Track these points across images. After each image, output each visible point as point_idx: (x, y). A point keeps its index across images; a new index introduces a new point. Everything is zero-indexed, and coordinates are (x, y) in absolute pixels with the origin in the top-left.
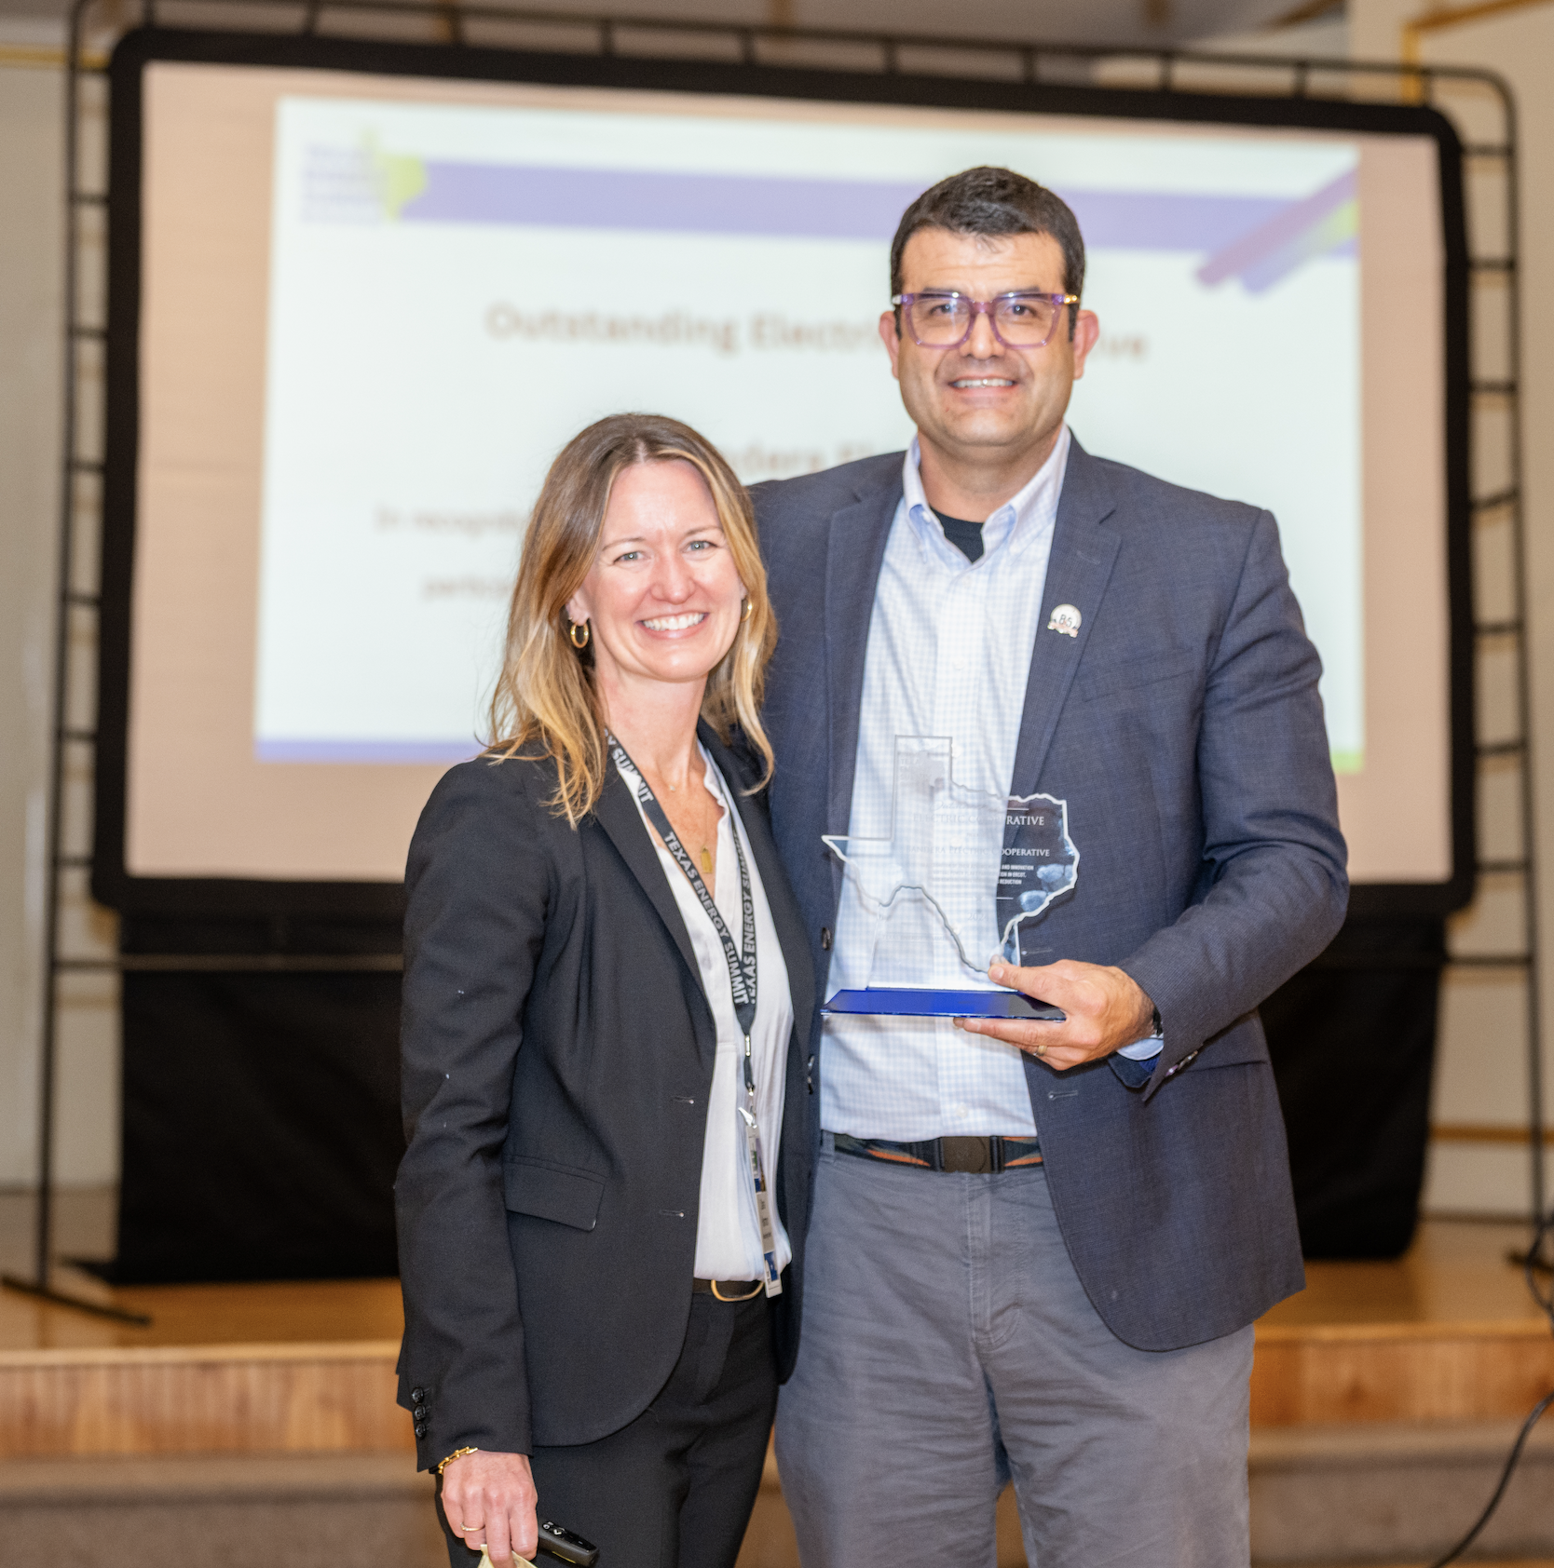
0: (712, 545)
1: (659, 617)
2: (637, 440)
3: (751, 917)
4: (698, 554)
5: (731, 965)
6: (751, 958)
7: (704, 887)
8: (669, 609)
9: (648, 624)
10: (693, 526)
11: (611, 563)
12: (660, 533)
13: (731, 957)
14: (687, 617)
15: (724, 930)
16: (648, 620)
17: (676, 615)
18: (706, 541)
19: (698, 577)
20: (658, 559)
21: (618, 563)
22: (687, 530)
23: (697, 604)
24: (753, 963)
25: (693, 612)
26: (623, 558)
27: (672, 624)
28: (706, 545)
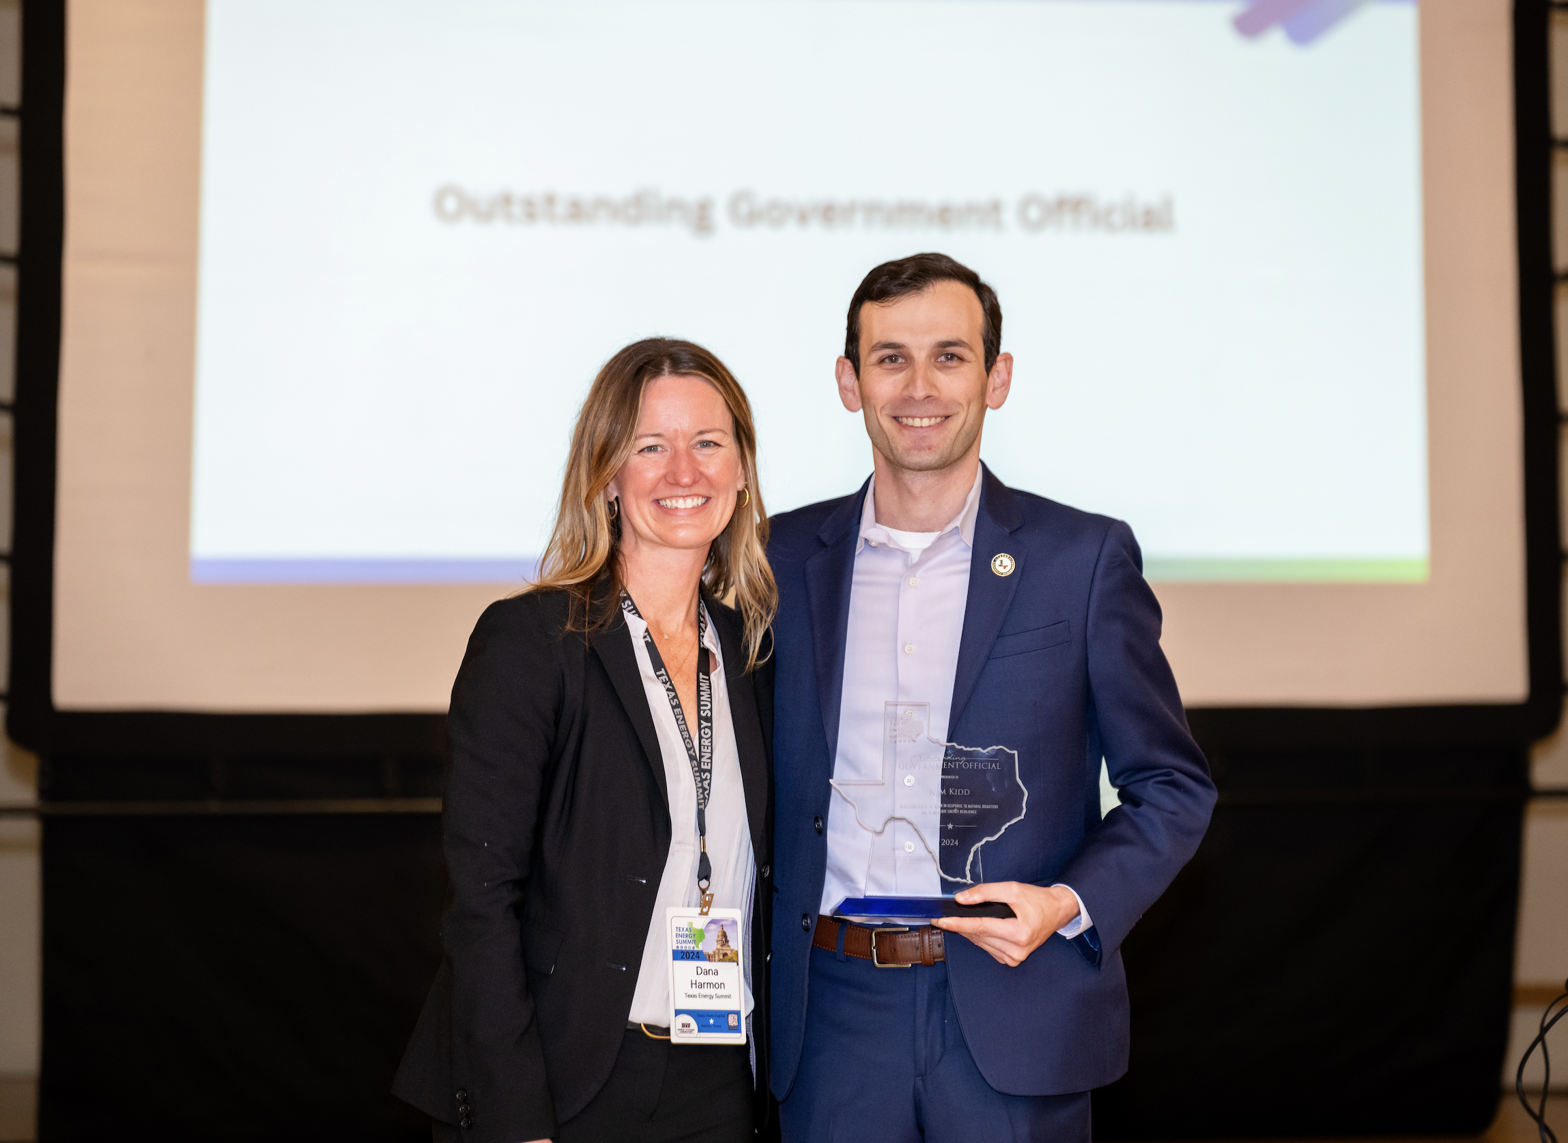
1: (671, 497)
2: (663, 359)
4: (707, 451)
7: (683, 714)
8: (680, 491)
9: (662, 503)
10: (702, 428)
11: (636, 452)
12: (676, 431)
13: (696, 772)
14: (693, 500)
15: (693, 750)
16: (661, 499)
17: (684, 497)
18: (712, 441)
19: (703, 470)
20: (673, 453)
21: (641, 453)
22: (697, 430)
23: (701, 489)
24: (709, 778)
25: (697, 495)
26: (646, 450)
27: (680, 504)
28: (712, 444)
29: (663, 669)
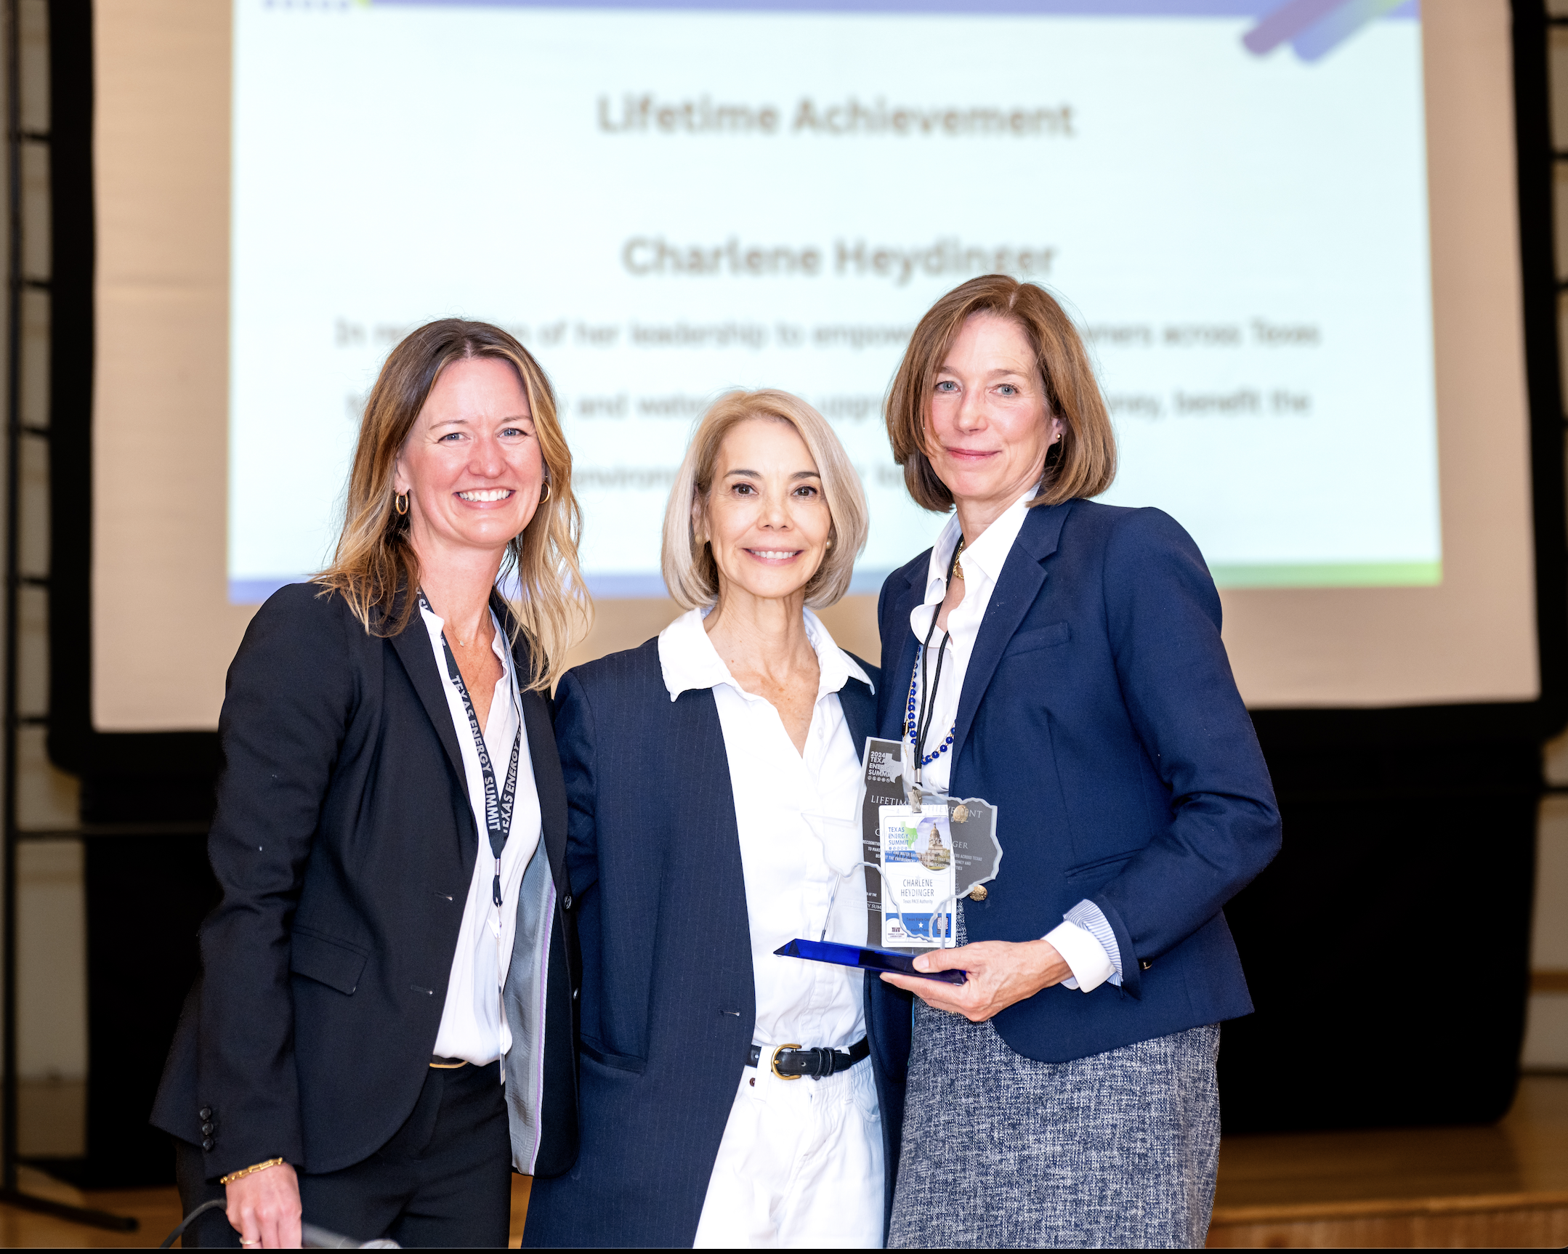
0: (523, 433)
1: (473, 490)
2: (465, 339)
4: (510, 439)
5: (488, 796)
6: (510, 797)
7: (478, 726)
8: (481, 483)
9: (464, 496)
10: (509, 415)
11: (436, 441)
12: (480, 418)
13: (489, 789)
14: (497, 492)
15: (488, 765)
16: (462, 492)
17: (488, 489)
18: (517, 430)
19: (508, 459)
20: (476, 441)
21: (442, 442)
22: (503, 417)
23: (507, 482)
24: (511, 801)
25: (502, 488)
26: (447, 437)
27: (484, 497)
28: (517, 433)
29: (458, 676)
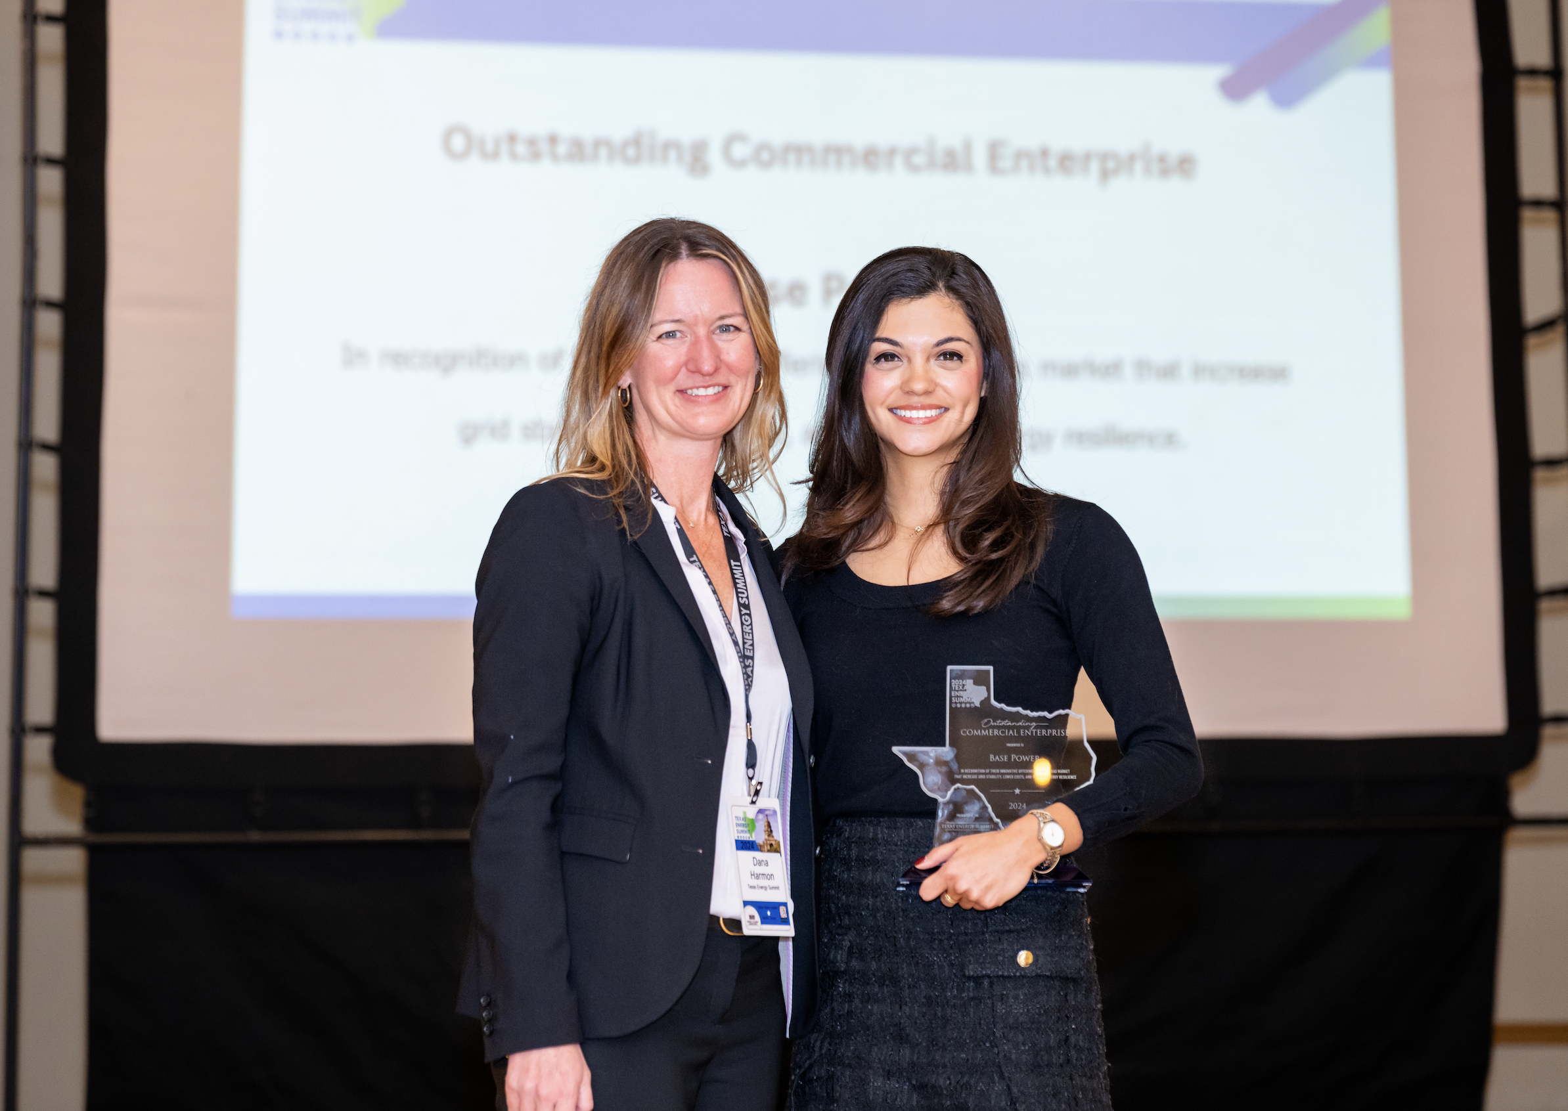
0: (737, 329)
1: (695, 387)
2: (681, 241)
3: (750, 627)
4: (725, 336)
8: (699, 380)
10: (723, 312)
11: (655, 339)
12: (696, 317)
14: (713, 388)
17: (706, 387)
18: (732, 326)
19: (724, 357)
20: (693, 339)
21: (660, 340)
22: (718, 315)
23: (721, 378)
26: (664, 336)
27: (702, 392)
28: (732, 329)
